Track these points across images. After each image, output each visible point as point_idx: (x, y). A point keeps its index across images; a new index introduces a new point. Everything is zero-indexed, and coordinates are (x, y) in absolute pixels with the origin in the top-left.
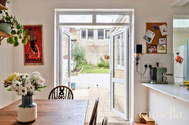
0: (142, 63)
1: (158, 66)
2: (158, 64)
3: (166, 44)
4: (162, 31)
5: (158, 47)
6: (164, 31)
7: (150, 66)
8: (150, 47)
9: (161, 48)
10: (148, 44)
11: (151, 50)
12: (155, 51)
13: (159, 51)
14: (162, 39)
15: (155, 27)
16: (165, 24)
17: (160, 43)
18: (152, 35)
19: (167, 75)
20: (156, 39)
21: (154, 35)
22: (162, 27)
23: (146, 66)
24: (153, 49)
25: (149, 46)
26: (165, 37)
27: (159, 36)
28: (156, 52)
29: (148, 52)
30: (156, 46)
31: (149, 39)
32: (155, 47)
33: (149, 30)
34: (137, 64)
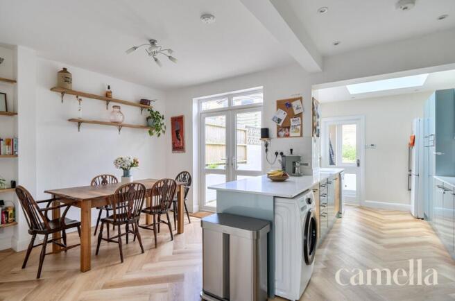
0: (272, 150)
1: (291, 152)
2: (291, 150)
3: (301, 125)
4: (294, 109)
5: (291, 129)
6: (297, 108)
7: (282, 154)
8: (281, 130)
9: (294, 130)
10: (278, 127)
11: (282, 134)
12: (287, 134)
13: (291, 135)
14: (294, 119)
15: (287, 104)
16: (301, 99)
17: (292, 124)
18: (282, 115)
19: (301, 164)
20: (287, 120)
21: (286, 114)
22: (294, 104)
23: (277, 153)
24: (284, 132)
25: (279, 129)
26: (300, 115)
27: (291, 115)
28: (288, 136)
29: (278, 136)
30: (289, 128)
31: (279, 120)
32: (287, 130)
33: (279, 110)
34: (267, 150)
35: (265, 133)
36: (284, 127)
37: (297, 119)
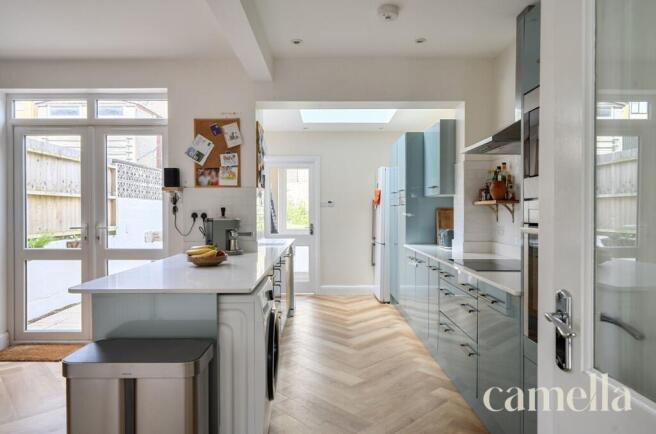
0: (186, 210)
1: (223, 214)
2: (223, 210)
3: (239, 166)
4: (227, 137)
5: (221, 172)
6: (232, 138)
7: (204, 216)
8: (202, 174)
9: (227, 175)
10: (198, 168)
11: (205, 180)
12: (214, 180)
13: (222, 182)
14: (226, 155)
15: (213, 128)
16: (238, 121)
17: (224, 163)
18: (205, 147)
19: (240, 234)
20: (214, 155)
21: (212, 146)
22: (228, 130)
23: (194, 216)
24: (208, 178)
25: (199, 171)
26: (236, 149)
27: (221, 148)
28: (215, 184)
29: (198, 184)
30: (217, 170)
31: (199, 156)
32: (213, 173)
33: (199, 136)
34: (175, 210)
35: (172, 178)
36: (208, 169)
37: (231, 155)
